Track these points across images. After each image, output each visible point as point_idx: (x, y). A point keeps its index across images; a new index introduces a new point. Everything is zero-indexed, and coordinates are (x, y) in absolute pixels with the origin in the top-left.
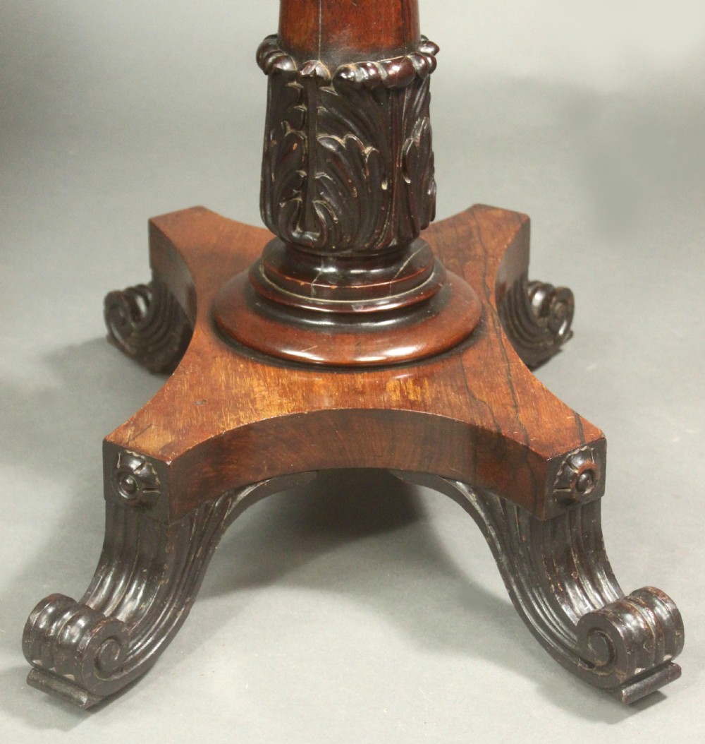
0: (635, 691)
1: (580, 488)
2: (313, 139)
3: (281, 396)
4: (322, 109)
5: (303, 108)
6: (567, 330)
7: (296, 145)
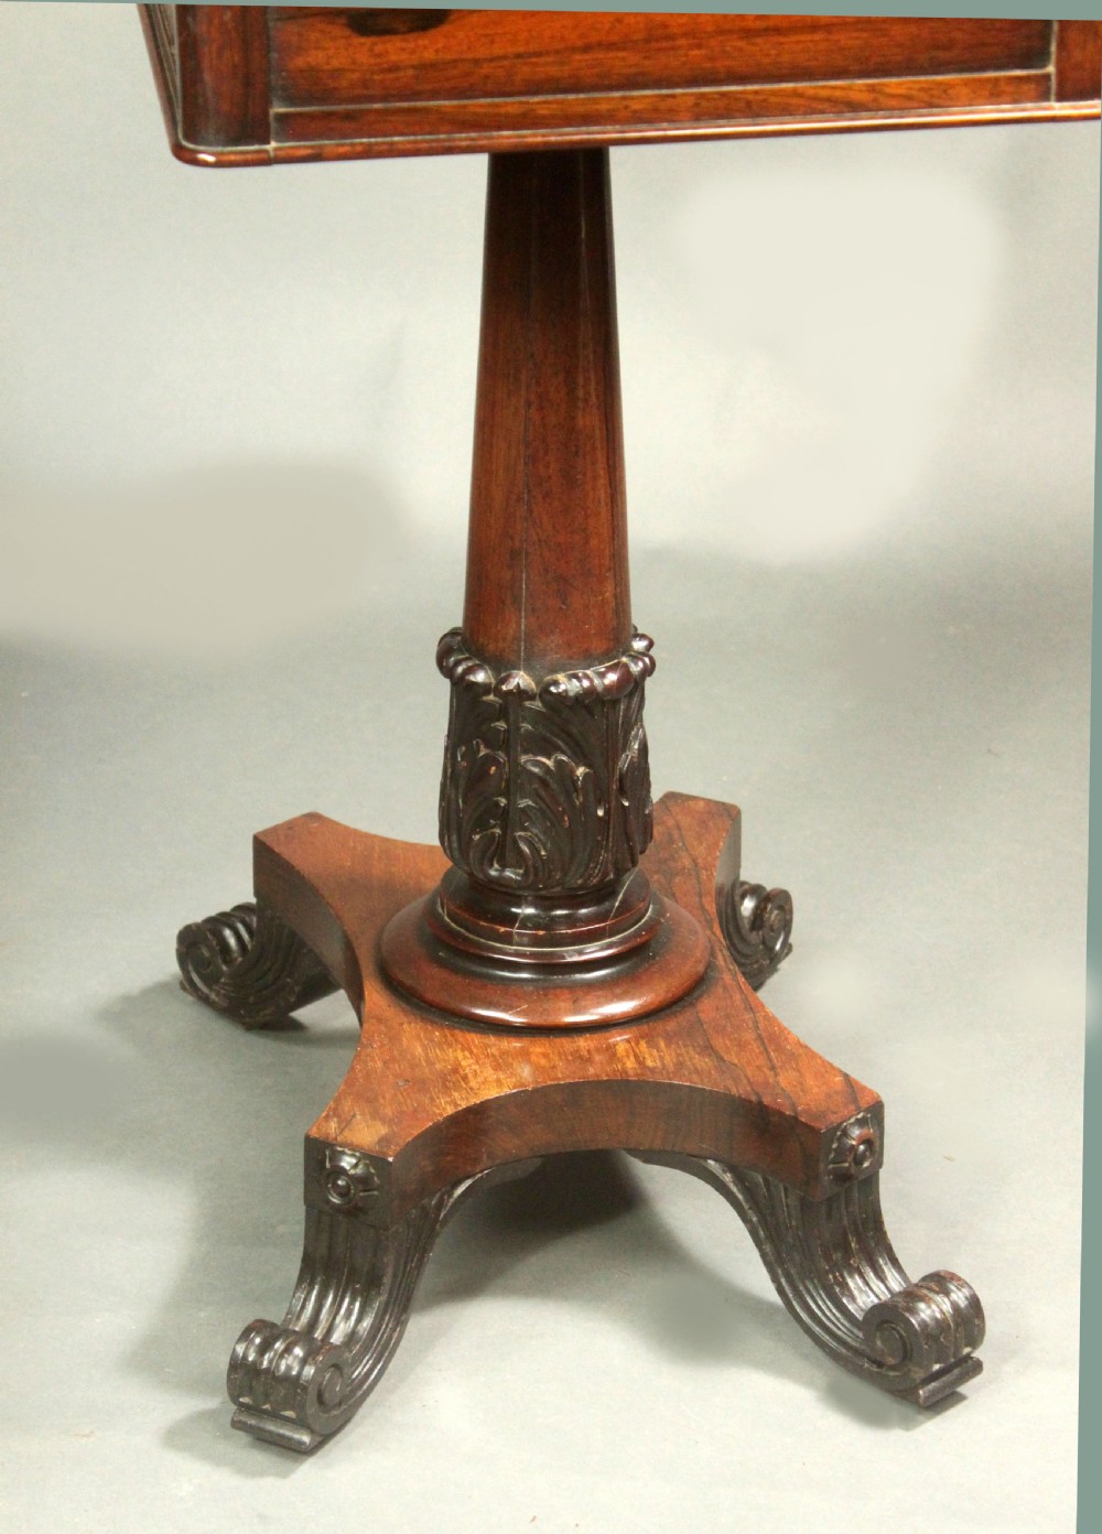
0: (933, 1390)
1: (858, 1161)
2: (514, 762)
3: (495, 1070)
4: (526, 726)
5: (502, 725)
6: (785, 943)
7: (493, 768)
